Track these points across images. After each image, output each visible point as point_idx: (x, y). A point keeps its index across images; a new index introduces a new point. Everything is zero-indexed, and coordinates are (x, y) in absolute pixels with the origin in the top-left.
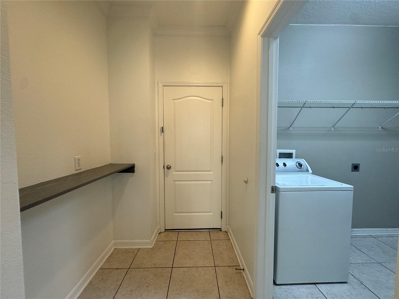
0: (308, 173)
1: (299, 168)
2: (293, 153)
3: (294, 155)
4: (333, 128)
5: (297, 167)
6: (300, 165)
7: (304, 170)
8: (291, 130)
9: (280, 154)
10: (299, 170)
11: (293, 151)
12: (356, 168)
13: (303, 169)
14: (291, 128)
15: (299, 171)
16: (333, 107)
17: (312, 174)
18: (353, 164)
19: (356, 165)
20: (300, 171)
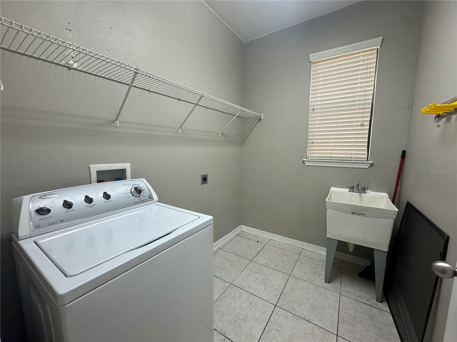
0: (152, 201)
1: (136, 197)
2: (125, 169)
3: (128, 173)
4: (181, 130)
5: (133, 195)
6: (138, 191)
7: (144, 199)
8: (118, 125)
9: (99, 173)
10: (137, 199)
11: (127, 166)
12: (205, 179)
13: (144, 197)
14: (118, 122)
15: (136, 203)
16: (179, 100)
17: (158, 201)
18: (202, 176)
19: (205, 176)
20: (139, 203)
